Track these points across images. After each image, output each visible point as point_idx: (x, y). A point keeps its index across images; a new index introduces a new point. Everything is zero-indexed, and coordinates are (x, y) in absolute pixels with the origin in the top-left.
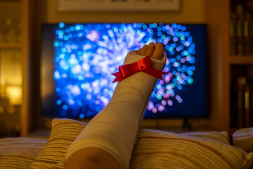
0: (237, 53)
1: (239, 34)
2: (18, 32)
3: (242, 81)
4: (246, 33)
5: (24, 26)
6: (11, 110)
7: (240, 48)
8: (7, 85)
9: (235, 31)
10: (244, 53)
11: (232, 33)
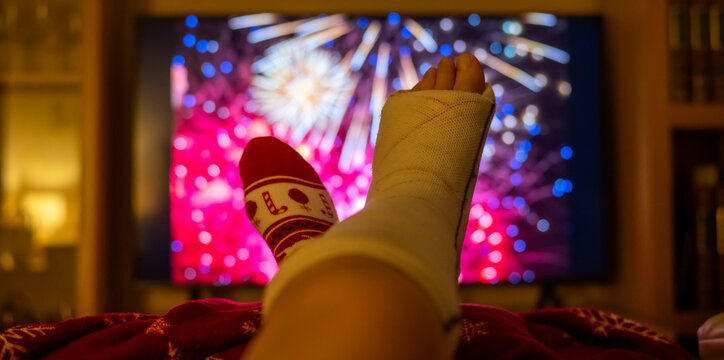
0: (690, 97)
1: (696, 42)
2: (69, 40)
3: (707, 176)
4: (715, 41)
5: (88, 22)
6: (37, 263)
7: (699, 81)
8: (26, 189)
9: (685, 35)
10: (711, 96)
11: (674, 40)
